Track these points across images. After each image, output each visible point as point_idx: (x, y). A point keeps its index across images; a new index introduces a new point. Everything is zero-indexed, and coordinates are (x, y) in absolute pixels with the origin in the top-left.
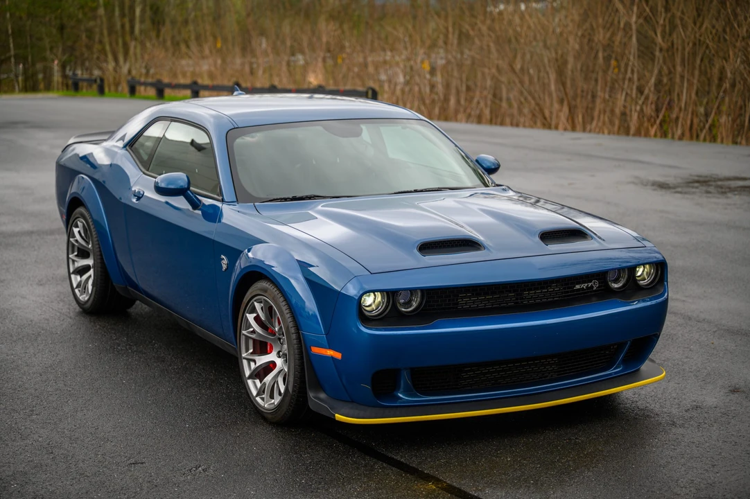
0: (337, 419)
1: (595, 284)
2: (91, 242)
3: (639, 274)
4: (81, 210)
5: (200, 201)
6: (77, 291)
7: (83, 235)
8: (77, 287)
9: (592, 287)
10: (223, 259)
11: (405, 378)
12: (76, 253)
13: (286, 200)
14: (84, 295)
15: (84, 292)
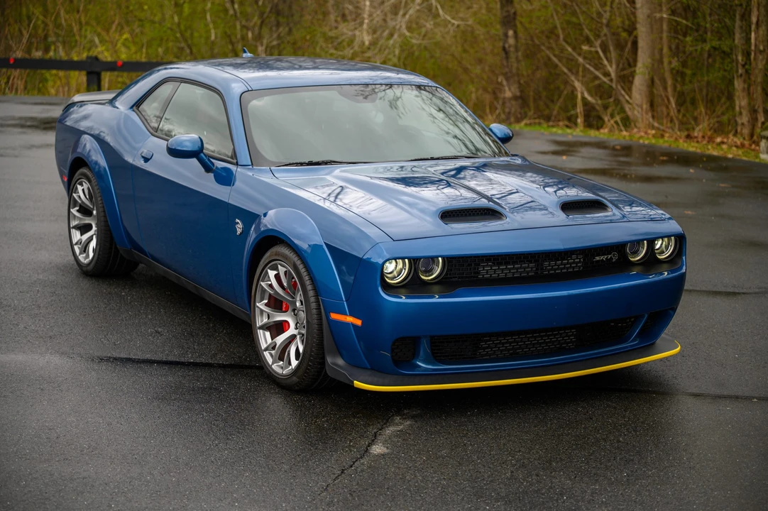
0: (355, 386)
1: (614, 257)
2: (95, 208)
3: (657, 247)
4: (84, 170)
6: (76, 248)
8: (76, 244)
9: (611, 259)
10: (238, 223)
11: (424, 347)
12: (77, 208)
13: (302, 164)
14: (84, 255)
15: (85, 251)
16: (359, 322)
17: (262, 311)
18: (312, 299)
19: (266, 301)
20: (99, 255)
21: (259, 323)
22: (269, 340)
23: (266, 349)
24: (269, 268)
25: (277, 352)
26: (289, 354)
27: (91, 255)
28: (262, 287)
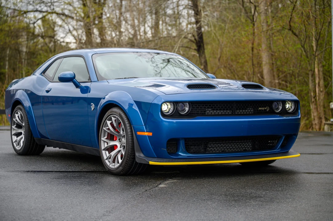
0: (150, 164)
1: (268, 109)
2: (24, 123)
3: (287, 107)
4: (19, 106)
5: (80, 84)
6: (15, 144)
7: (20, 118)
8: (15, 142)
9: (266, 109)
10: (92, 105)
12: (15, 126)
14: (18, 146)
15: (19, 145)
16: (151, 134)
17: (104, 142)
18: (128, 128)
19: (106, 137)
20: (26, 143)
21: (103, 148)
22: (108, 155)
23: (107, 159)
24: (107, 120)
25: (112, 160)
26: (118, 158)
27: (22, 144)
28: (105, 130)
